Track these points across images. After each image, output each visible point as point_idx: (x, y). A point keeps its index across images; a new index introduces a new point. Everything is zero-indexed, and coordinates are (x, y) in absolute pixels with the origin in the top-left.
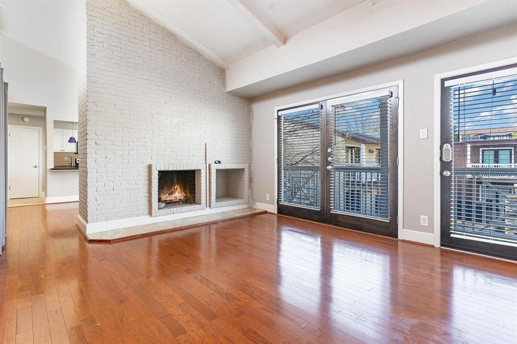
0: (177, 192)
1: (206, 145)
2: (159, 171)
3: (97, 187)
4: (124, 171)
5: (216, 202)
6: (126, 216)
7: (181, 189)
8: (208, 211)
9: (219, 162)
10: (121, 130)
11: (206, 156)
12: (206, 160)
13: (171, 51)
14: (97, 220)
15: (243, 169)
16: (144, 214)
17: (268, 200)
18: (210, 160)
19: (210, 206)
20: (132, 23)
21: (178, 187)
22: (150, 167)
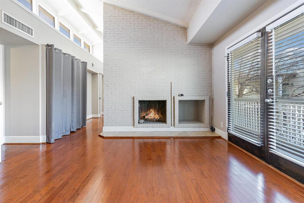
0: (152, 114)
1: (171, 84)
2: (139, 101)
3: (108, 108)
4: (120, 100)
5: (179, 123)
6: (121, 125)
7: (155, 112)
8: (172, 129)
9: (182, 95)
10: (119, 78)
11: (171, 91)
12: (171, 93)
13: (147, 27)
14: (107, 125)
15: (204, 101)
16: (130, 125)
17: (222, 127)
18: (175, 94)
19: (174, 125)
20: (124, 18)
21: (153, 111)
22: (134, 98)
